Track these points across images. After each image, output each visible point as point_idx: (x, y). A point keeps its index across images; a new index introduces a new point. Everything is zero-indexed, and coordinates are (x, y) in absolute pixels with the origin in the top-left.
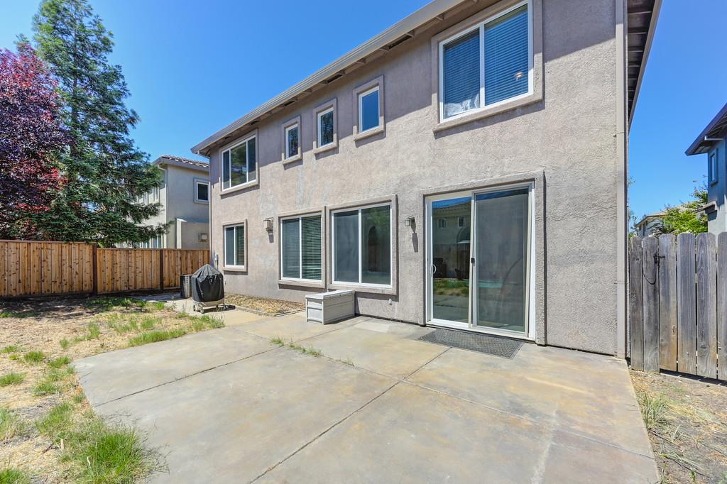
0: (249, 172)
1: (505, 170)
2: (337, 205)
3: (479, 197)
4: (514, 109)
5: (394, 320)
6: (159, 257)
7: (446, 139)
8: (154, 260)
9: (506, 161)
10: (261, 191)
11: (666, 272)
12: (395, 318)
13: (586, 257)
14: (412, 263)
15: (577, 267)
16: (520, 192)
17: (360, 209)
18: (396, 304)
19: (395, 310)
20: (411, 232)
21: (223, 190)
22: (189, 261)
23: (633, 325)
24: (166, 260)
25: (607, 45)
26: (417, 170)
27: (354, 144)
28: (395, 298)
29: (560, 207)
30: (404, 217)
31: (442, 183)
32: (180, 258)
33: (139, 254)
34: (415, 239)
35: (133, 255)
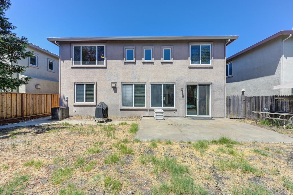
0: (98, 60)
1: (205, 80)
2: (153, 81)
3: (199, 85)
4: (207, 67)
5: (175, 117)
6: (21, 98)
7: (192, 69)
8: (18, 100)
9: (206, 78)
10: (107, 70)
11: (231, 102)
12: (176, 116)
13: (220, 99)
14: (182, 101)
15: (218, 101)
16: (208, 85)
17: (163, 84)
18: (176, 112)
19: (176, 114)
20: (182, 92)
21: (74, 65)
22: (37, 100)
23: (227, 111)
24: (25, 100)
25: (223, 60)
26: (183, 76)
27: (161, 63)
28: (176, 110)
29: (216, 89)
30: (179, 88)
31: (191, 80)
32: (33, 99)
33: (9, 96)
34: (183, 94)
35: (5, 96)
